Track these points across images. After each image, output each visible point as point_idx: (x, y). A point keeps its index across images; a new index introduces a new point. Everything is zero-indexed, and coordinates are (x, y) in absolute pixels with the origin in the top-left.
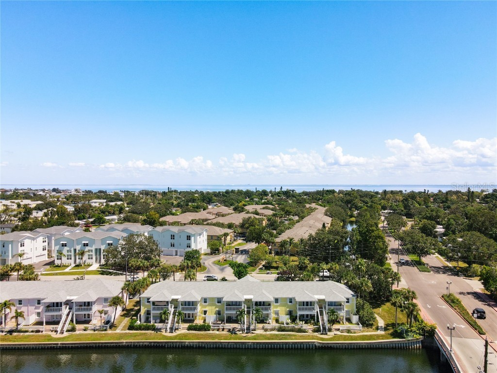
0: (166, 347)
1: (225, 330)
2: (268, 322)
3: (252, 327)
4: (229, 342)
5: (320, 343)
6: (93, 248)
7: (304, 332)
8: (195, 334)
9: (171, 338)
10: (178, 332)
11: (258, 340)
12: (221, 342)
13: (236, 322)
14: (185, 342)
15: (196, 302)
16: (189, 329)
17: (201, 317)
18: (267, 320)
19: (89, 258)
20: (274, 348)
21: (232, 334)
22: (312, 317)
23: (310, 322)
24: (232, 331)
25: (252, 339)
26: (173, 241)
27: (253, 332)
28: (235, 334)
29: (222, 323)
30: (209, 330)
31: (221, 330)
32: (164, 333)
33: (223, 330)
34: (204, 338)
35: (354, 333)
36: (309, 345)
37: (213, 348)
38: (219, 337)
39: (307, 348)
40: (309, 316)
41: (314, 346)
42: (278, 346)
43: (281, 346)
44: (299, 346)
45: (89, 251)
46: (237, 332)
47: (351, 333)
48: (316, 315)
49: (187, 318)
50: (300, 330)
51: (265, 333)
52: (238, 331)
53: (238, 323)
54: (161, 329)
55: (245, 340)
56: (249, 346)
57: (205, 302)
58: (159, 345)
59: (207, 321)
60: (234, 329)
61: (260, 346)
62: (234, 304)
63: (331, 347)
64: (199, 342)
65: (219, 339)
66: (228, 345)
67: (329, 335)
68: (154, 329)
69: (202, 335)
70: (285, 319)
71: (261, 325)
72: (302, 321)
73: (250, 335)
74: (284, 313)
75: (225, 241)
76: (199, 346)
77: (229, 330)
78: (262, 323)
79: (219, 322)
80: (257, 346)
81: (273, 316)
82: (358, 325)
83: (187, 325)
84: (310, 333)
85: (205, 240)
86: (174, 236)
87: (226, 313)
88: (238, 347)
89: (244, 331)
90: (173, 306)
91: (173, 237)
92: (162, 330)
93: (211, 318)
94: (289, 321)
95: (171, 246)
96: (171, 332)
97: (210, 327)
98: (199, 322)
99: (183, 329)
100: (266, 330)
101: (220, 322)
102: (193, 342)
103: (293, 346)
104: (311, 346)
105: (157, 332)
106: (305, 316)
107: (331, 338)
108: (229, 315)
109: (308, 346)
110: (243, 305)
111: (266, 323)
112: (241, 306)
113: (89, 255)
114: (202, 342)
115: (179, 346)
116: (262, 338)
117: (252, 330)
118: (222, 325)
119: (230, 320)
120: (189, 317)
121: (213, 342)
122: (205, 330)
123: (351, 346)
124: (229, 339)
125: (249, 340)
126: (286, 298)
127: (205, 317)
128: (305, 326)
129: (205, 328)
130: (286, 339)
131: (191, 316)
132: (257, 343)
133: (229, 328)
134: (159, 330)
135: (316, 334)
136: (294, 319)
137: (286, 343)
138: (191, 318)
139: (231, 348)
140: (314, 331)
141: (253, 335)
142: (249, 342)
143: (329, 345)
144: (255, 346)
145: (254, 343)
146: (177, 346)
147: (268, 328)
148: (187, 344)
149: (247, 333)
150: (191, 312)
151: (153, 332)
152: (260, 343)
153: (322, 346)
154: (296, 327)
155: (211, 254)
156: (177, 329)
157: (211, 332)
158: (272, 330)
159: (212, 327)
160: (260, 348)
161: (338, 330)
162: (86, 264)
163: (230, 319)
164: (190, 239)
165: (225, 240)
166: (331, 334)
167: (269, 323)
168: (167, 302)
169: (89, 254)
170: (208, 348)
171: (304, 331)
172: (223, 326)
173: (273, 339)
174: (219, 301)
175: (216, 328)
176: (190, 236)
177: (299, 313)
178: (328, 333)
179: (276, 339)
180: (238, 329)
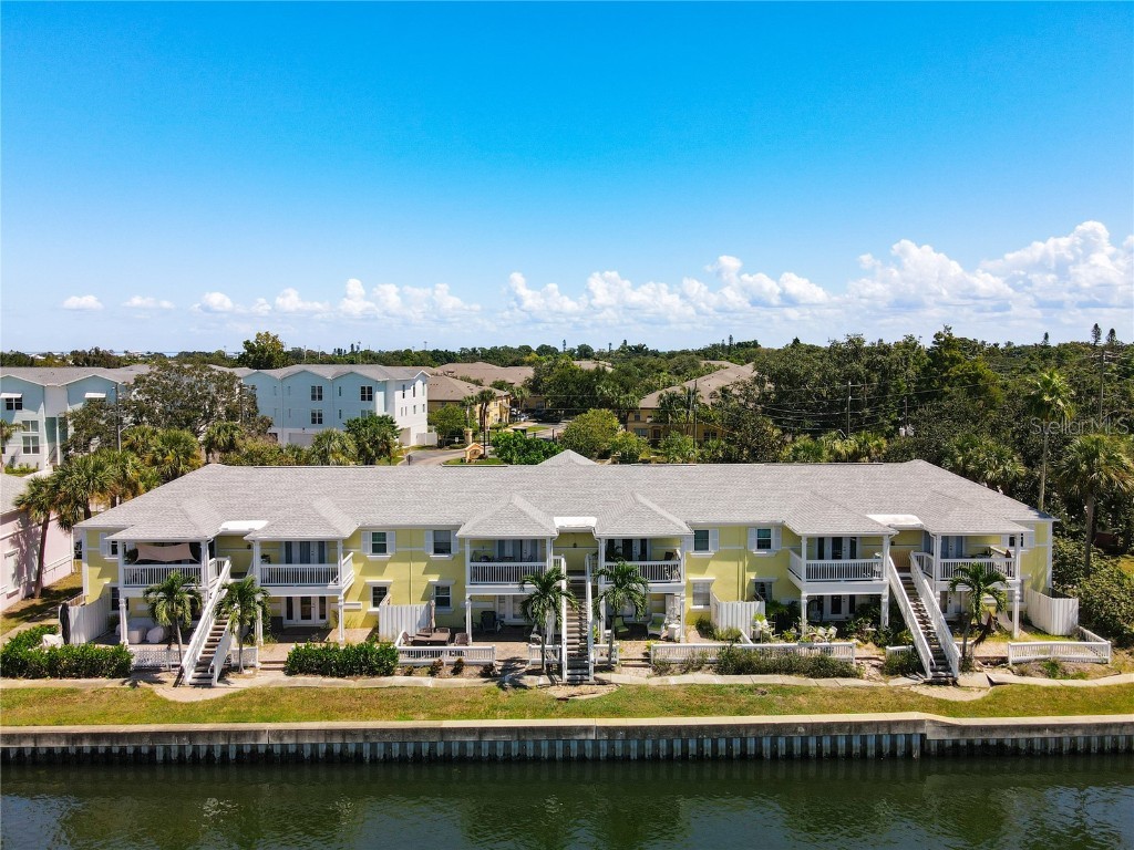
0: (160, 756)
1: (466, 671)
2: (664, 633)
3: (594, 656)
4: (483, 731)
5: (950, 728)
6: (41, 416)
7: (845, 675)
8: (319, 692)
9: (190, 711)
10: (238, 683)
11: (631, 715)
12: (443, 731)
13: (519, 633)
14: (256, 734)
15: (333, 543)
16: (295, 666)
17: (360, 618)
18: (659, 623)
19: (26, 450)
20: (715, 758)
21: (501, 686)
22: (867, 608)
23: (860, 631)
24: (504, 675)
25: (602, 714)
26: (317, 406)
27: (600, 675)
28: (517, 685)
29: (452, 640)
30: (389, 672)
31: (447, 670)
32: (166, 691)
33: (458, 669)
34: (359, 710)
35: (1082, 675)
36: (894, 737)
37: (403, 760)
38: (435, 703)
39: (879, 753)
40: (845, 607)
41: (916, 742)
42: (737, 743)
43: (751, 744)
44: (842, 742)
45: (26, 425)
46: (527, 680)
47: (1065, 675)
48: (885, 600)
49: (297, 621)
50: (822, 667)
51: (656, 681)
52: (529, 673)
53: (528, 640)
54: (157, 669)
55: (567, 715)
56: (589, 746)
57: (379, 547)
58: (123, 750)
59: (384, 633)
60: (510, 665)
61: (641, 746)
62: (508, 552)
63: (1000, 743)
64: (330, 733)
65: (434, 716)
66: (478, 745)
67: (968, 688)
68: (122, 668)
69: (352, 693)
70: (744, 618)
71: (634, 649)
72: (825, 625)
73: (586, 692)
74: (734, 590)
75: (482, 419)
76: (329, 751)
77: (487, 671)
78: (639, 638)
79: (437, 636)
80: (626, 747)
81: (686, 605)
82: (1083, 638)
83: (283, 651)
84: (870, 679)
85: (419, 408)
86: (320, 389)
87: (475, 594)
88: (530, 753)
89: (559, 672)
90: (227, 565)
91: (317, 394)
92: (162, 676)
93: (403, 620)
94: (764, 625)
95: (314, 422)
96: (204, 681)
97: (394, 658)
98: (347, 635)
99: (268, 666)
100: (662, 668)
101: (445, 636)
102: (298, 733)
103: (812, 743)
104: (901, 742)
105: (134, 685)
106: (828, 606)
107: (985, 701)
108: (489, 606)
109: (886, 742)
110: (551, 557)
111: (656, 637)
112: (545, 561)
113: (26, 439)
114: (344, 733)
115: (225, 753)
116: (650, 704)
117: (597, 669)
118: (451, 647)
119: (490, 627)
120: (306, 616)
121: (403, 731)
122: (372, 672)
123: (1101, 739)
124: (487, 716)
125: (585, 715)
126: (744, 528)
127: (376, 615)
128: (845, 650)
129: (370, 660)
130: (768, 709)
131: (315, 612)
132: (629, 731)
133: (487, 660)
134: (149, 673)
135: (901, 682)
136: (784, 619)
137: (778, 729)
138: (315, 620)
139: (493, 759)
140: (892, 669)
141: (604, 690)
142: (587, 729)
143: (994, 738)
144: (618, 745)
145: (611, 731)
146: (217, 754)
147: (672, 657)
148: (264, 741)
149: (572, 682)
150: (313, 592)
151: (115, 683)
152: (644, 731)
153: (956, 744)
154: (804, 652)
155: (440, 445)
156: (236, 669)
157: (399, 680)
158: (689, 666)
159: (402, 659)
160: (641, 758)
161: (1001, 662)
162: (16, 467)
163: (494, 625)
164: (370, 398)
165: (484, 414)
166: (974, 685)
167: (669, 639)
168: (195, 547)
169: (27, 434)
170: (374, 760)
171: (844, 671)
172: (460, 653)
173: (702, 711)
174: (443, 542)
175: (423, 660)
176: (370, 389)
177: (808, 590)
178: (962, 679)
179: (721, 711)
180: (528, 667)
